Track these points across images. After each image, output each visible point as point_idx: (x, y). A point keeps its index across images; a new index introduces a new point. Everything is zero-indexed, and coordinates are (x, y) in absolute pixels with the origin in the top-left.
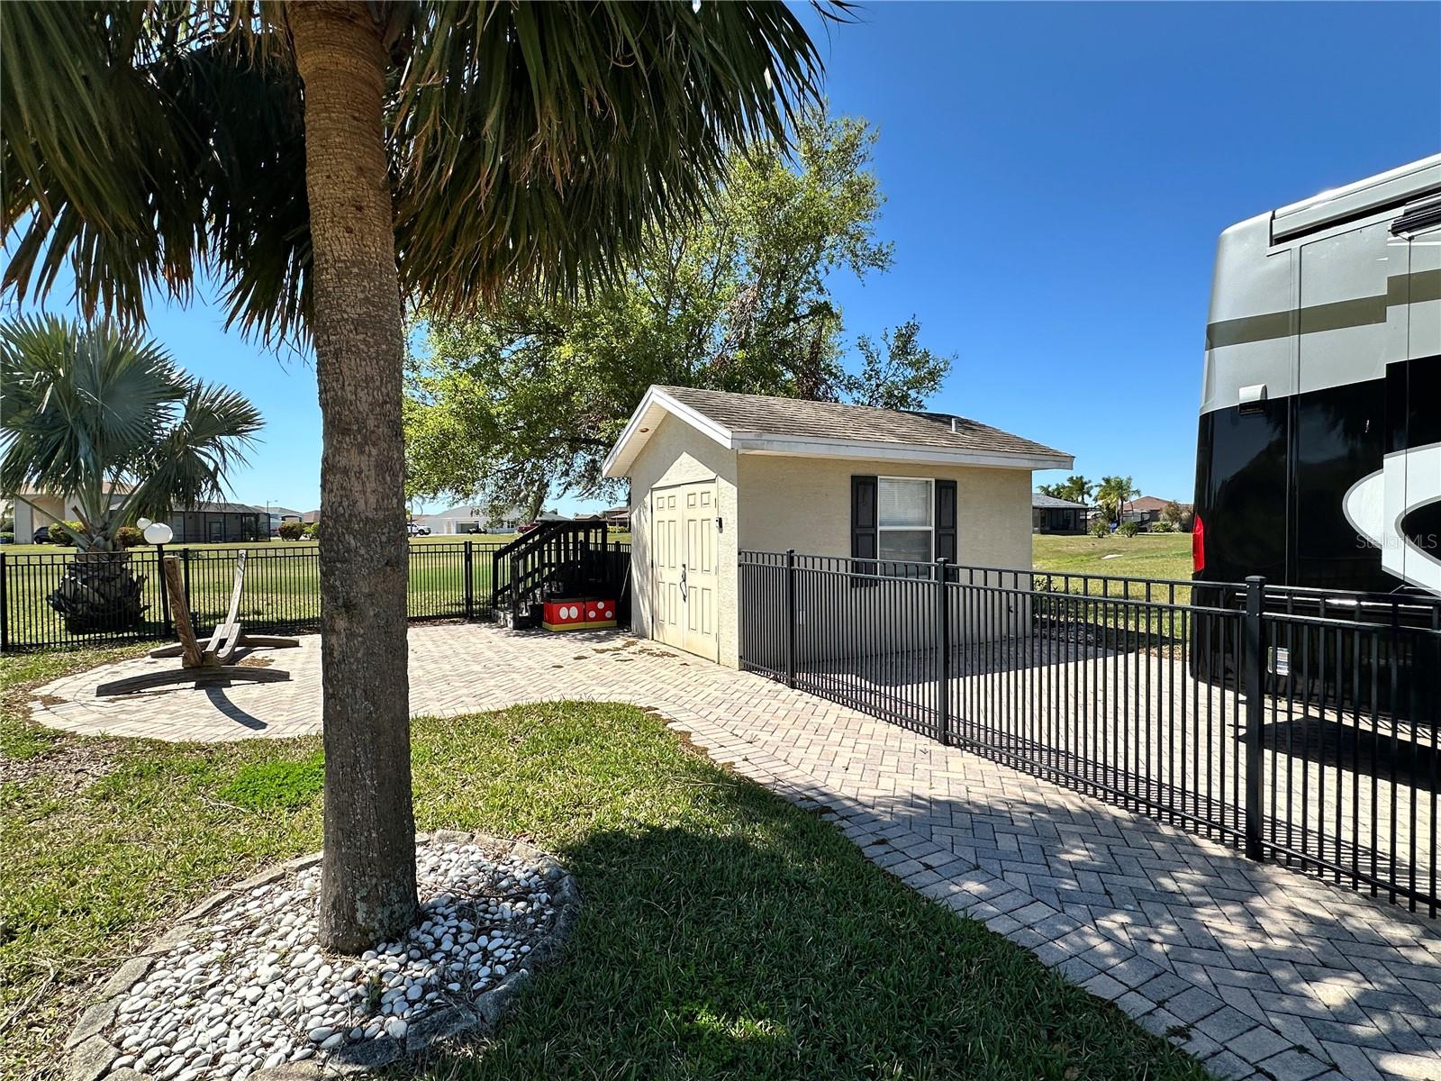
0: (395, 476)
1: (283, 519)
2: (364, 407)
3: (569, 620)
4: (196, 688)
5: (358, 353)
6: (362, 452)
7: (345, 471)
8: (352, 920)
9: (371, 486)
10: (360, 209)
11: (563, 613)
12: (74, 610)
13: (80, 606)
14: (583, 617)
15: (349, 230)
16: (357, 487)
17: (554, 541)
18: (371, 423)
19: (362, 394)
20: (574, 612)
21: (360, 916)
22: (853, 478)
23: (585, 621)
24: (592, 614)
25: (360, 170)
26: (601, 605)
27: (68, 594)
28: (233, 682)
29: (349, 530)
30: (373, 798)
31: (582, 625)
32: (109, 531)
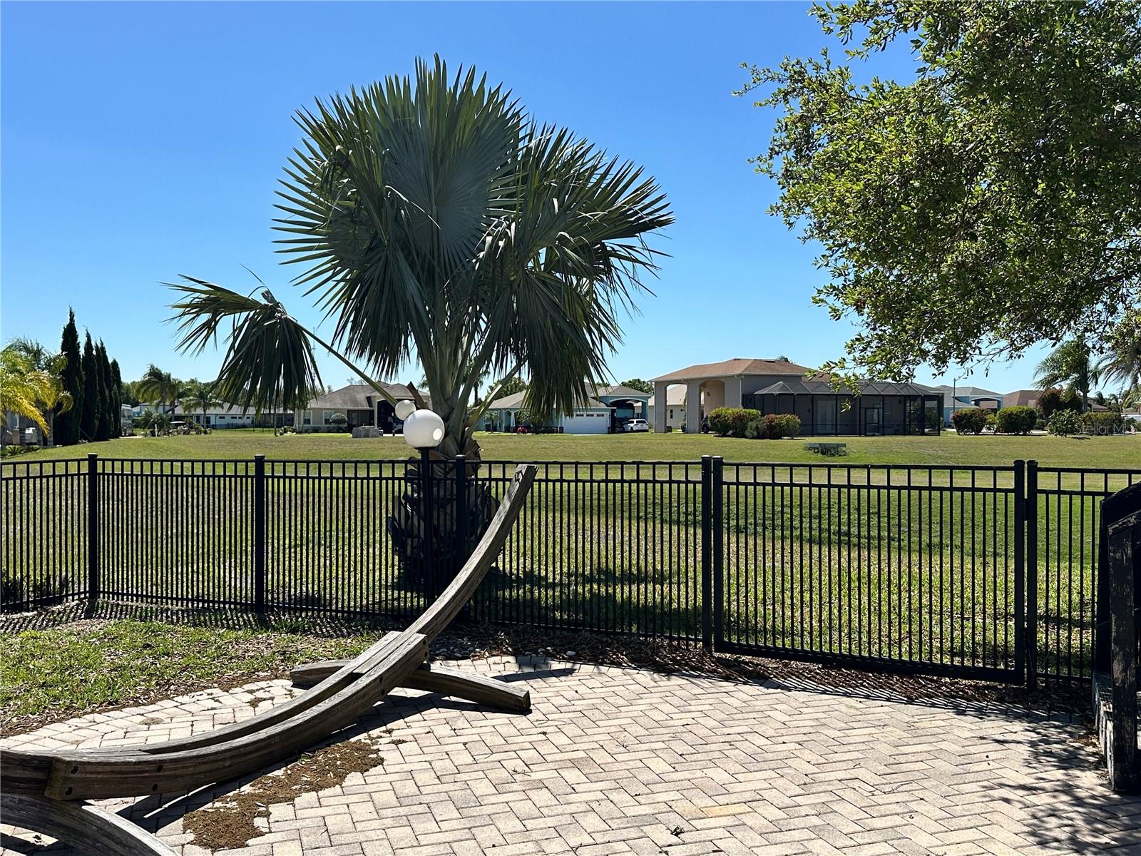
1: (977, 402)
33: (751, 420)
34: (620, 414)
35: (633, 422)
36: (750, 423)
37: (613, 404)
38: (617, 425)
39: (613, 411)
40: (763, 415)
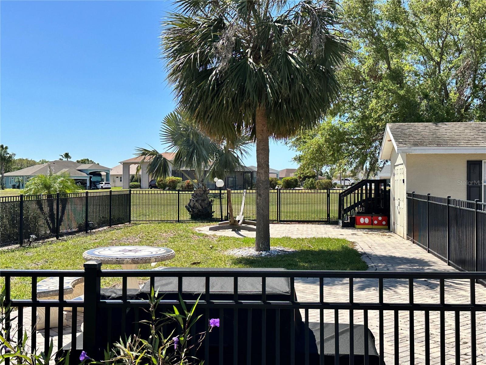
0: (267, 173)
2: (262, 163)
3: (364, 224)
4: (232, 231)
5: (262, 154)
6: (262, 170)
7: (260, 173)
8: (259, 246)
9: (263, 175)
10: (263, 131)
11: (362, 220)
12: (193, 211)
13: (195, 210)
14: (371, 223)
15: (261, 135)
16: (261, 175)
17: (360, 189)
18: (263, 165)
19: (262, 160)
20: (367, 220)
21: (260, 246)
22: (468, 162)
23: (372, 225)
24: (376, 222)
25: (263, 125)
26: (380, 218)
27: (192, 205)
28: (241, 230)
29: (260, 183)
30: (263, 227)
31: (370, 226)
32: (204, 182)
33: (179, 183)
34: (94, 179)
35: (103, 183)
36: (178, 184)
37: (91, 174)
38: (92, 184)
39: (91, 177)
40: (183, 180)
